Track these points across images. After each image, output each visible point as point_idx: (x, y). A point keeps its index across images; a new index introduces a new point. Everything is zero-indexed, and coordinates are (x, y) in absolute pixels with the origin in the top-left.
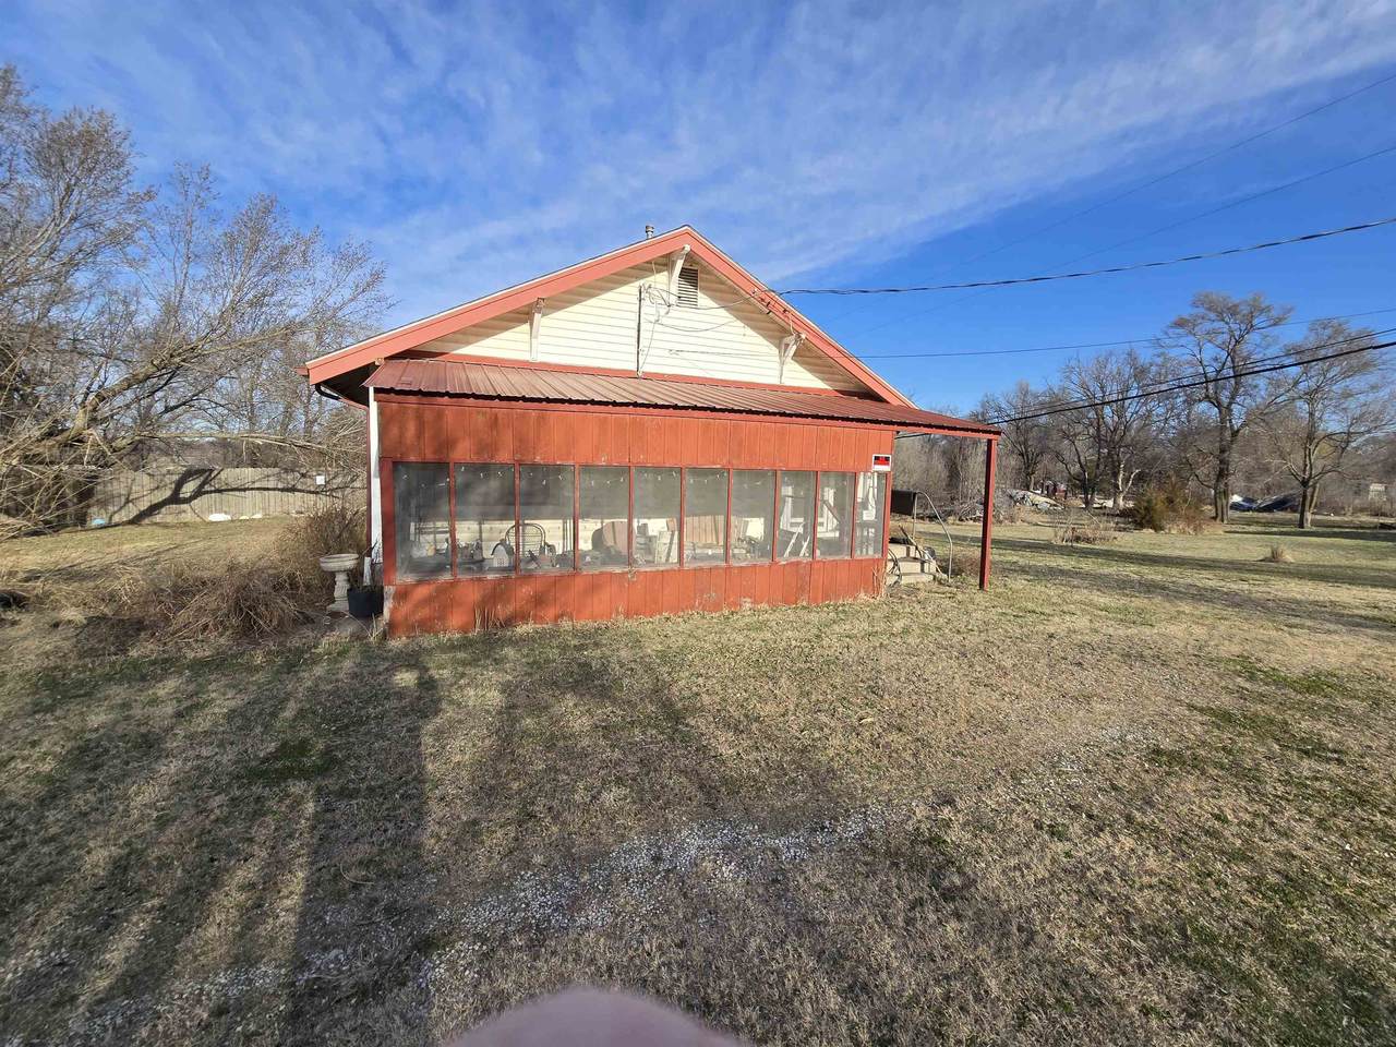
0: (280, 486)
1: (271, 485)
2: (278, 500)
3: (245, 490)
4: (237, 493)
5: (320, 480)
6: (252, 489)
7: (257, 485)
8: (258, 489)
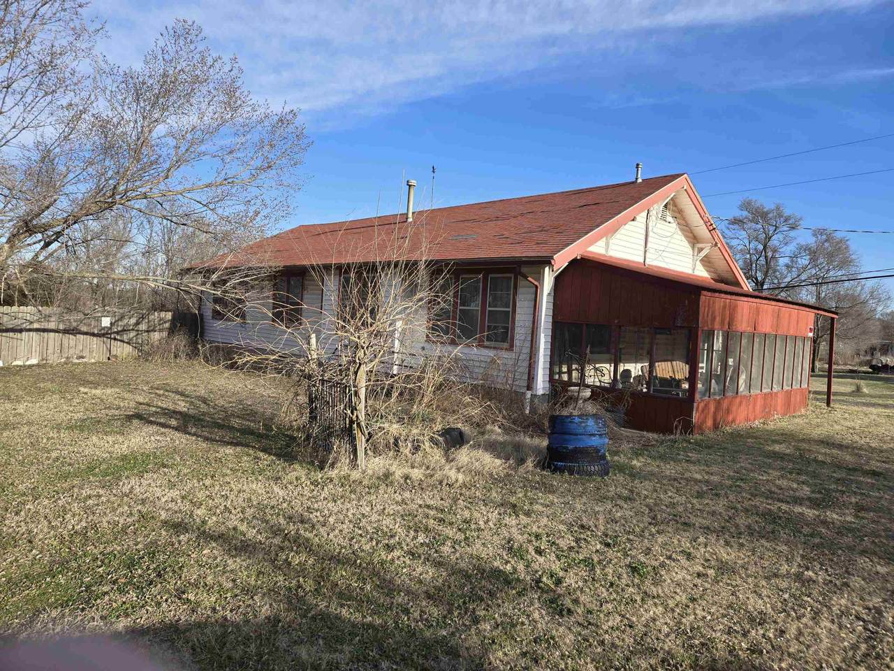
0: (61, 327)
1: (52, 326)
2: (58, 344)
3: (21, 331)
4: (11, 334)
5: (106, 322)
6: (30, 330)
7: (36, 326)
8: (37, 330)
